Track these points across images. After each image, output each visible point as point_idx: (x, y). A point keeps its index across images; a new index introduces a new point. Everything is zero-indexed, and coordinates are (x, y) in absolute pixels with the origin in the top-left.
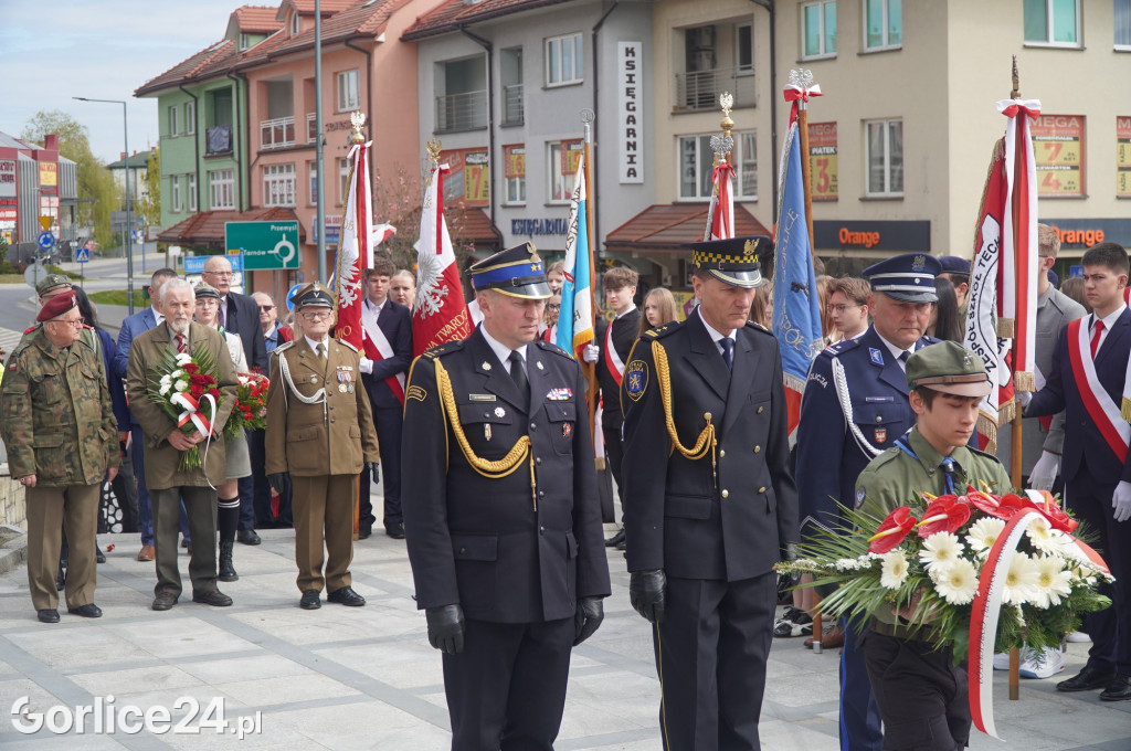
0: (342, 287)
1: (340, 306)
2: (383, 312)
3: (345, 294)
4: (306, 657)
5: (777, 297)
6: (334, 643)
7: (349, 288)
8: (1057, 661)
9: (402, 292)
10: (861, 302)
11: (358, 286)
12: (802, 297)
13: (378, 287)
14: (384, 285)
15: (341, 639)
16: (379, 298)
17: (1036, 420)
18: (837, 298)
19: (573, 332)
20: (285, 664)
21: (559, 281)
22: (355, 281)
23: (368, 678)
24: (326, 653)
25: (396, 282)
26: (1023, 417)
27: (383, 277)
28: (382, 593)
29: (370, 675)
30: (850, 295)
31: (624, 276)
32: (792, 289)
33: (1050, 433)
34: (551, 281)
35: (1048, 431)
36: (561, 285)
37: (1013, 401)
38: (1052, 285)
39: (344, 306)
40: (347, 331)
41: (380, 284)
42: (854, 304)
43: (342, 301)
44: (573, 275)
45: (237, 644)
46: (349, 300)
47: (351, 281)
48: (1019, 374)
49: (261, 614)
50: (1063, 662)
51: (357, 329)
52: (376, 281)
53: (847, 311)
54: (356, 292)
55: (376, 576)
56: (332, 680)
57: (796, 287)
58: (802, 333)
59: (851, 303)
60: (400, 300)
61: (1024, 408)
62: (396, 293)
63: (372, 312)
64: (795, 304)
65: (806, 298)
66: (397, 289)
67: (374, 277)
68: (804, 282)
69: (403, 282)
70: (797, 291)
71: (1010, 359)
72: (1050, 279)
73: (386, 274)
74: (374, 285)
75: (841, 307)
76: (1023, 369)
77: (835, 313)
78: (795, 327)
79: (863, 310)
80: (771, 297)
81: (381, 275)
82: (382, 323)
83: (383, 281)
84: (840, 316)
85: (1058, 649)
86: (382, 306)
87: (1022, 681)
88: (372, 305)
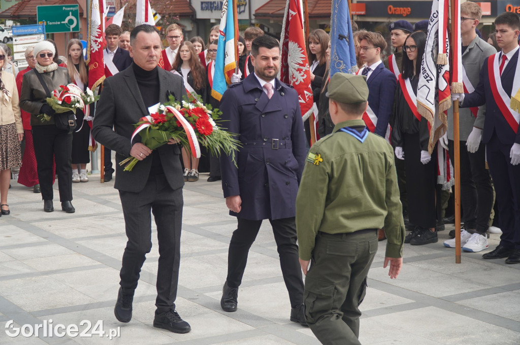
0: (92, 42)
1: (91, 52)
2: (116, 55)
3: (94, 45)
4: (72, 246)
5: (332, 43)
6: (88, 237)
7: (96, 41)
8: (484, 243)
9: (126, 43)
10: (376, 45)
11: (100, 40)
12: (345, 43)
13: (111, 42)
14: (115, 41)
15: (92, 235)
16: (113, 48)
17: (468, 109)
18: (364, 43)
19: (224, 64)
20: (61, 249)
21: (217, 36)
22: (99, 37)
23: (105, 255)
24: (82, 243)
25: (122, 37)
26: (460, 107)
27: (115, 36)
28: (116, 210)
29: (107, 254)
30: (370, 41)
31: (255, 32)
32: (339, 38)
33: (477, 117)
34: (212, 36)
35: (476, 117)
36: (218, 38)
37: (449, 98)
38: (478, 36)
39: (93, 52)
40: (95, 65)
41: (113, 40)
42: (372, 46)
43: (92, 49)
44: (224, 32)
45: (35, 239)
46: (96, 48)
47: (96, 37)
48: (454, 84)
49: (49, 223)
50: (487, 243)
51: (101, 63)
52: (111, 38)
53: (369, 50)
54: (100, 43)
55: (113, 201)
56: (86, 257)
57: (341, 37)
58: (344, 63)
59: (371, 46)
60: (125, 47)
61: (460, 102)
62: (122, 43)
63: (110, 55)
64: (340, 47)
65: (347, 43)
66: (123, 41)
67: (109, 36)
68: (346, 34)
69: (127, 37)
70: (342, 40)
71: (447, 76)
72: (477, 32)
73: (116, 34)
74: (109, 40)
75: (366, 48)
76: (456, 81)
77: (362, 51)
78: (340, 59)
79: (378, 50)
80: (329, 44)
81: (113, 35)
82: (115, 61)
83: (115, 38)
84: (365, 53)
85: (485, 236)
86: (115, 51)
87: (463, 254)
88: (110, 51)
